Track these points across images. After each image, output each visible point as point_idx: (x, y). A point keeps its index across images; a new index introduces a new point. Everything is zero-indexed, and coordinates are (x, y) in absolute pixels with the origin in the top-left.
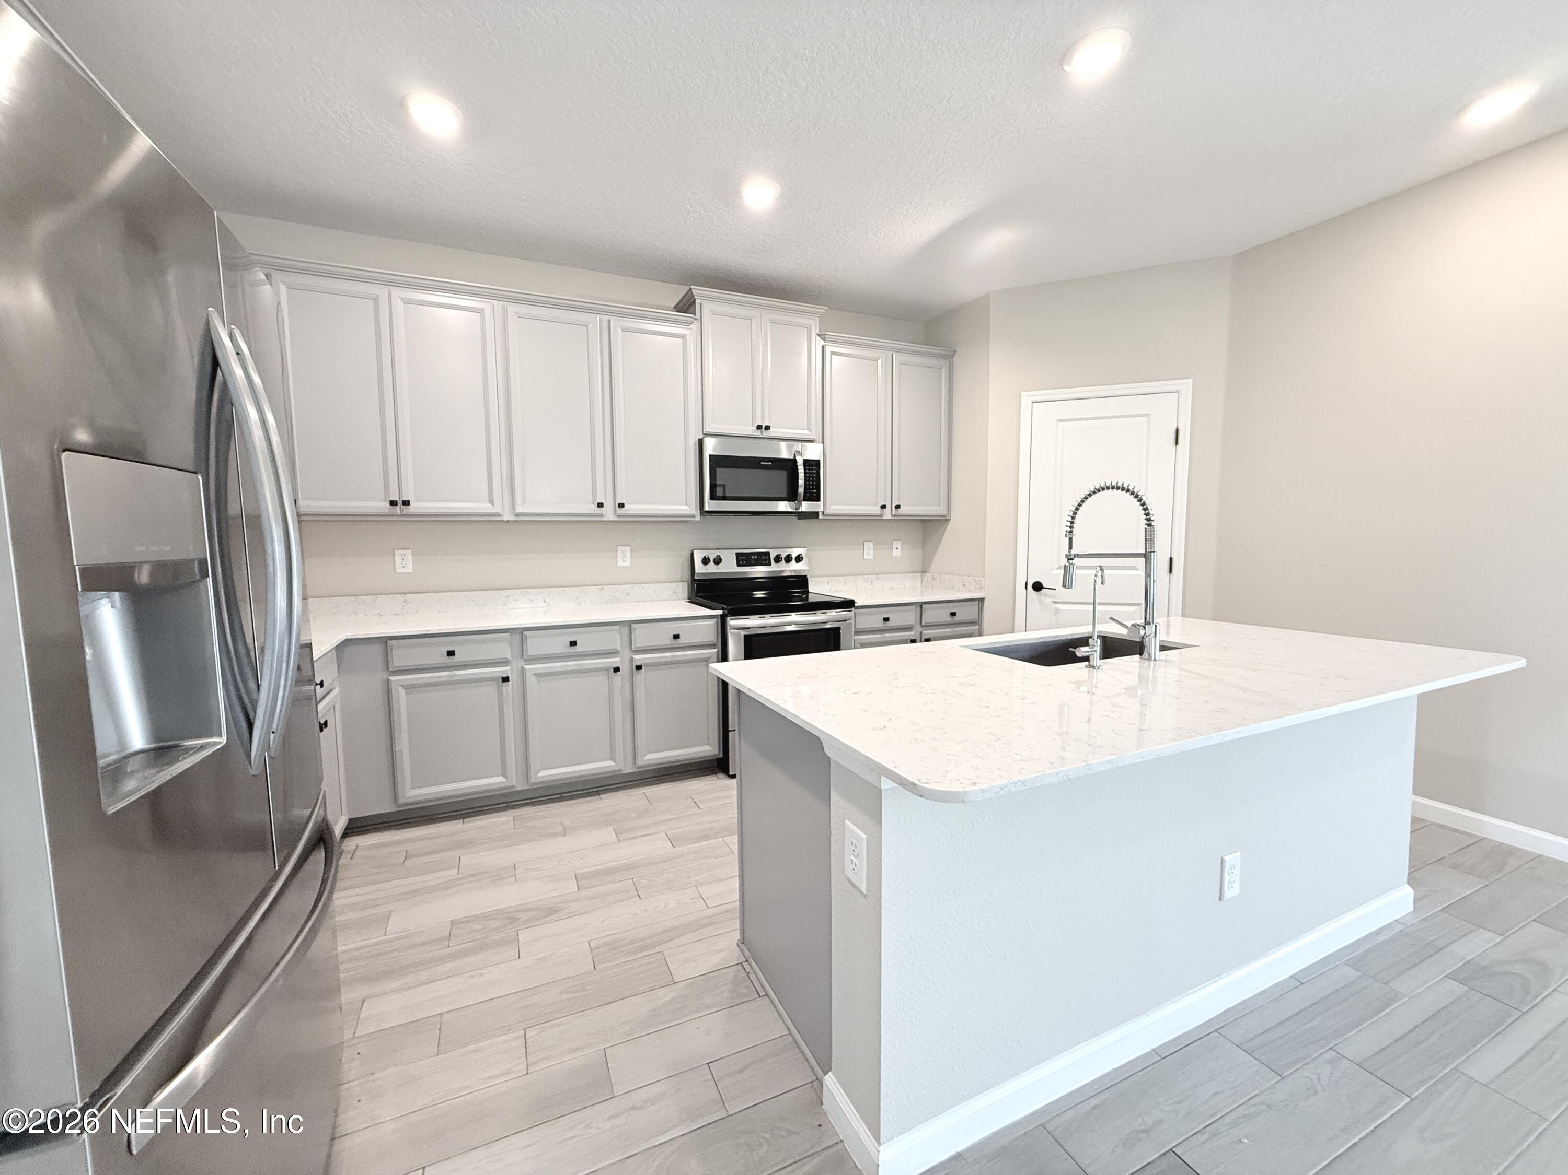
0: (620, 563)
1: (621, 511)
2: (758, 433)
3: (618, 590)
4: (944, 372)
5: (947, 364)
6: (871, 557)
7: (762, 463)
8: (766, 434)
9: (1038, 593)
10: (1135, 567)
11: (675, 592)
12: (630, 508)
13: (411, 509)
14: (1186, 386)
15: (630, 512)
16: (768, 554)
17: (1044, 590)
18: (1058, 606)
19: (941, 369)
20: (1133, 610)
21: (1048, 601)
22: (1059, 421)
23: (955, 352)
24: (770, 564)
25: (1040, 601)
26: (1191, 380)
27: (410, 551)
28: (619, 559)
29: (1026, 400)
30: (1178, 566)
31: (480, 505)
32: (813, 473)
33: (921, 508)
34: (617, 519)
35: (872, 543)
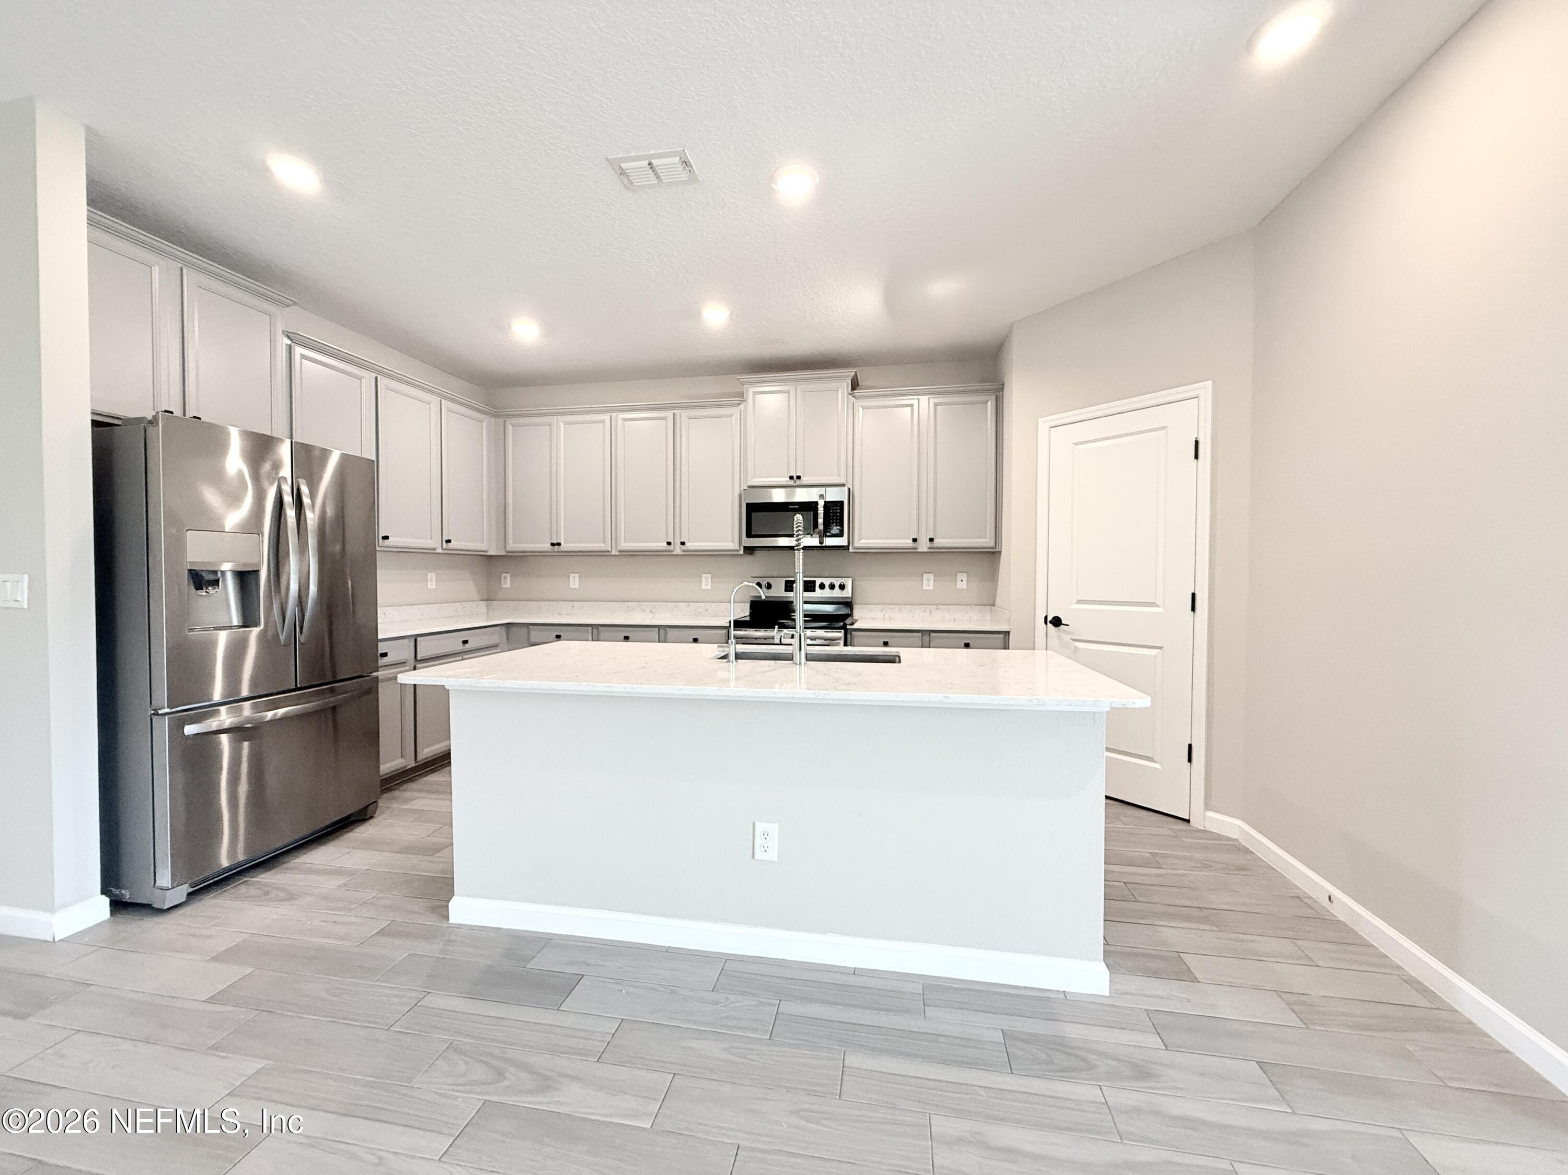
0: (704, 587)
1: (683, 547)
2: (791, 483)
3: (700, 607)
4: (990, 405)
5: (994, 397)
6: (931, 588)
7: (790, 507)
8: (798, 482)
9: (1057, 628)
10: (1154, 603)
11: (742, 611)
12: (690, 545)
13: (562, 548)
14: (1205, 389)
15: (690, 548)
16: (814, 582)
17: (1062, 626)
18: (1077, 644)
19: (986, 403)
20: (1154, 654)
21: (1067, 638)
22: (1076, 444)
23: (1003, 384)
24: (814, 591)
25: (1060, 638)
26: (1210, 382)
27: (578, 575)
28: (703, 583)
29: (1044, 424)
30: (1201, 603)
31: (596, 545)
32: (836, 513)
33: (961, 540)
34: (682, 553)
35: (932, 575)
